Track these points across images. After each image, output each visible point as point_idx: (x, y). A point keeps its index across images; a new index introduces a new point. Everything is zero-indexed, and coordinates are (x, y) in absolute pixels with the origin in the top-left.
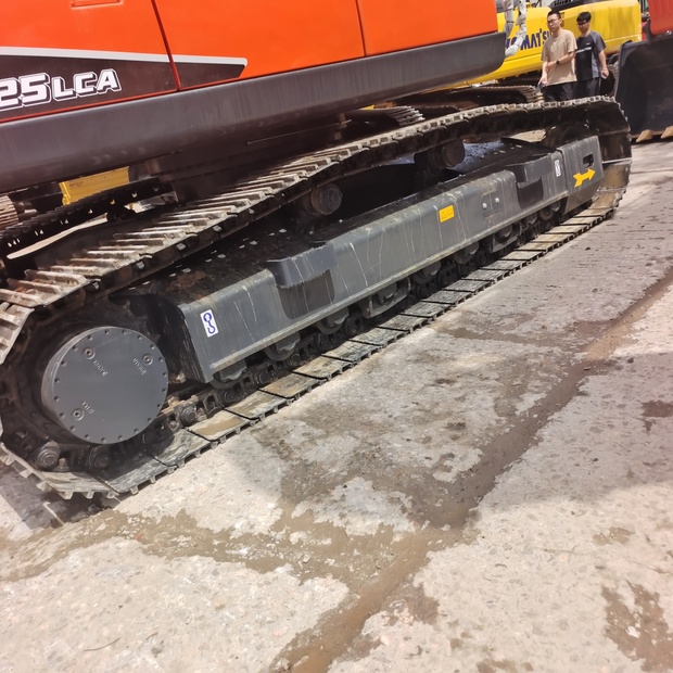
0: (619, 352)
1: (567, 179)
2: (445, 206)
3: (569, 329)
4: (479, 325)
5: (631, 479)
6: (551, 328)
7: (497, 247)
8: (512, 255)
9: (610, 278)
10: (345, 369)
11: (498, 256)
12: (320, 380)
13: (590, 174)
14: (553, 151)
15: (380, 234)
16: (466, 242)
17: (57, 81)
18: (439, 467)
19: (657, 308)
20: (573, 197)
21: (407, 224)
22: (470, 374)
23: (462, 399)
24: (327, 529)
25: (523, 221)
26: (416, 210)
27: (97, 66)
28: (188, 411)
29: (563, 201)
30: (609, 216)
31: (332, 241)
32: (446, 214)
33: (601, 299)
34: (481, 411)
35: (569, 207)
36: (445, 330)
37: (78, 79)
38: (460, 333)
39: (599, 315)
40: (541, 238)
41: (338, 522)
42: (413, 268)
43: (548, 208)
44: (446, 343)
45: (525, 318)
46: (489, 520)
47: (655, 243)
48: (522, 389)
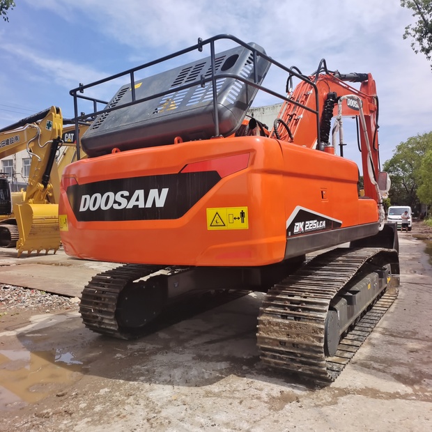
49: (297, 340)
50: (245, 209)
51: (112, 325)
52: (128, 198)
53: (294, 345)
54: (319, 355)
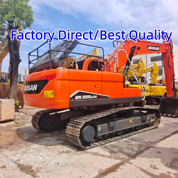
0: (155, 146)
1: (150, 120)
2: (131, 120)
3: (148, 142)
4: (134, 139)
5: (155, 157)
6: (146, 141)
7: (137, 129)
8: (140, 130)
9: (155, 137)
10: (114, 141)
11: (137, 130)
12: (111, 142)
13: (154, 120)
14: (148, 115)
15: (121, 122)
16: (133, 126)
17: (91, 96)
18: (131, 153)
19: (161, 142)
20: (150, 123)
21: (125, 121)
22: (134, 145)
23: (133, 147)
24: (117, 156)
25: (142, 125)
26: (127, 120)
27: (95, 95)
28: (93, 141)
29: (149, 123)
30: (156, 128)
31: (116, 121)
32: (131, 121)
33: (153, 139)
34: (136, 149)
35: (150, 125)
36: (129, 139)
37: (93, 96)
38: (132, 140)
39: (153, 141)
40: (144, 129)
41: (118, 156)
42: (125, 128)
43: (146, 124)
44: (130, 141)
45: (142, 140)
46: (137, 158)
47: (163, 134)
48: (141, 147)
49: (74, 134)
50: (53, 91)
51: (38, 127)
52: (30, 87)
53: (73, 136)
54: (78, 139)
